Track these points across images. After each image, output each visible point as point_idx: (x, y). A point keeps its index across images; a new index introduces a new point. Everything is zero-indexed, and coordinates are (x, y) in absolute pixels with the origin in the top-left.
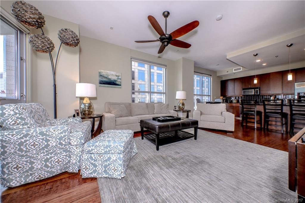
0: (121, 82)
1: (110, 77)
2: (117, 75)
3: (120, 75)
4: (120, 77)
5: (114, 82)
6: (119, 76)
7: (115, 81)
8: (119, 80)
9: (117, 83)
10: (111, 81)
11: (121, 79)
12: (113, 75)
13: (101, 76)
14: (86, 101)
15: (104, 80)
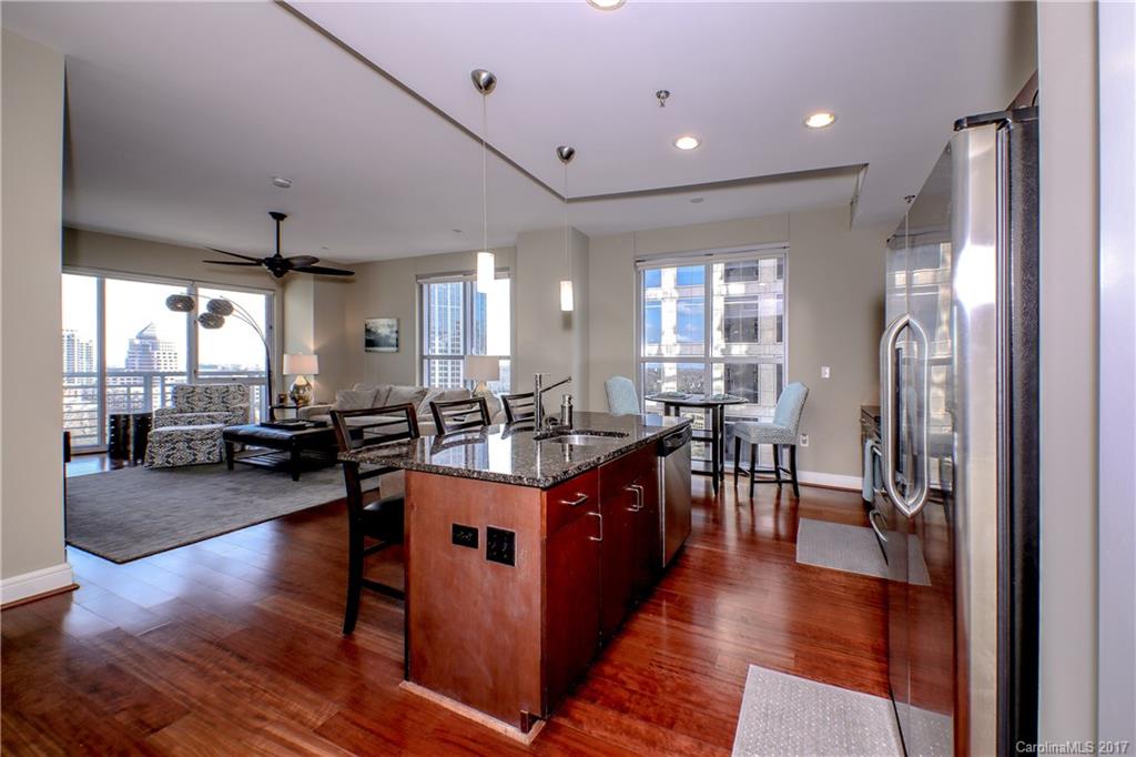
1: (380, 332)
2: (391, 324)
3: (395, 323)
6: (392, 327)
9: (391, 341)
11: (397, 332)
12: (383, 327)
13: (368, 331)
14: (300, 381)
15: (372, 338)
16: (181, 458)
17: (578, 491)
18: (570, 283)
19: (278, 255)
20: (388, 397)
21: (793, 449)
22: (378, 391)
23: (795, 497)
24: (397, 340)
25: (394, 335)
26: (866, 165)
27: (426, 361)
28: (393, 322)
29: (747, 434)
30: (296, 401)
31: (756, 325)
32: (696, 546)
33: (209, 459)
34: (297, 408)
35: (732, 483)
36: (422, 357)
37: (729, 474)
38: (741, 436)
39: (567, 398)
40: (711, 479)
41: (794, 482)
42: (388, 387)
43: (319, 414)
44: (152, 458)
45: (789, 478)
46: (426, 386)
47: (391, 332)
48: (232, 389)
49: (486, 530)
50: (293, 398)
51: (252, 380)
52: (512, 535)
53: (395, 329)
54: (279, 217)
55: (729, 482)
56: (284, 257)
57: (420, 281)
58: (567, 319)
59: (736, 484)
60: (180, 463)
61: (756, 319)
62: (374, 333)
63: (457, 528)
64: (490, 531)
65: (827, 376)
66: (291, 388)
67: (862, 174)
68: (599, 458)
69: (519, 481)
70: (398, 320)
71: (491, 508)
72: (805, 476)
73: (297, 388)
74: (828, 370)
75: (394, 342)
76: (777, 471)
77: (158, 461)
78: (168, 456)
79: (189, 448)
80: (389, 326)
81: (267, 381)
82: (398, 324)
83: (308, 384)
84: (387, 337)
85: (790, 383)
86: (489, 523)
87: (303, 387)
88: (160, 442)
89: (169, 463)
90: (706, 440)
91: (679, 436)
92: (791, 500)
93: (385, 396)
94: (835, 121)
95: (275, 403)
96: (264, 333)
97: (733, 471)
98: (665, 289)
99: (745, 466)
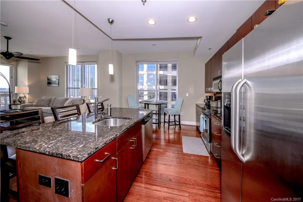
1: (52, 80)
9: (56, 83)
11: (58, 80)
12: (54, 78)
13: (48, 79)
14: (22, 95)
15: (50, 81)
17: (105, 152)
18: (112, 65)
19: (7, 51)
20: (54, 101)
21: (179, 115)
22: (51, 99)
23: (180, 129)
24: (58, 82)
25: (57, 81)
26: (201, 37)
27: (69, 90)
28: (57, 77)
29: (168, 112)
30: (20, 102)
31: (167, 81)
32: (154, 149)
34: (21, 104)
35: (163, 125)
36: (67, 88)
37: (162, 122)
38: (166, 112)
39: (109, 105)
40: (158, 125)
41: (180, 125)
42: (55, 97)
45: (178, 123)
46: (69, 97)
47: (56, 80)
49: (54, 179)
50: (19, 101)
52: (67, 182)
53: (58, 79)
54: (8, 38)
55: (162, 125)
56: (10, 52)
57: (66, 64)
58: (112, 78)
59: (164, 125)
61: (167, 80)
62: (50, 80)
63: (41, 177)
64: (57, 180)
65: (188, 96)
66: (18, 98)
67: (199, 40)
68: (116, 135)
69: (68, 158)
70: (59, 76)
71: (57, 169)
72: (182, 122)
73: (20, 98)
74: (188, 94)
75: (58, 83)
76: (175, 122)
80: (56, 78)
81: (9, 95)
82: (59, 78)
83: (25, 96)
84: (55, 81)
85: (178, 97)
86: (56, 175)
87: (23, 97)
90: (156, 114)
91: (149, 117)
92: (179, 130)
93: (54, 100)
94: (196, 20)
95: (12, 103)
97: (163, 122)
98: (144, 71)
99: (167, 120)
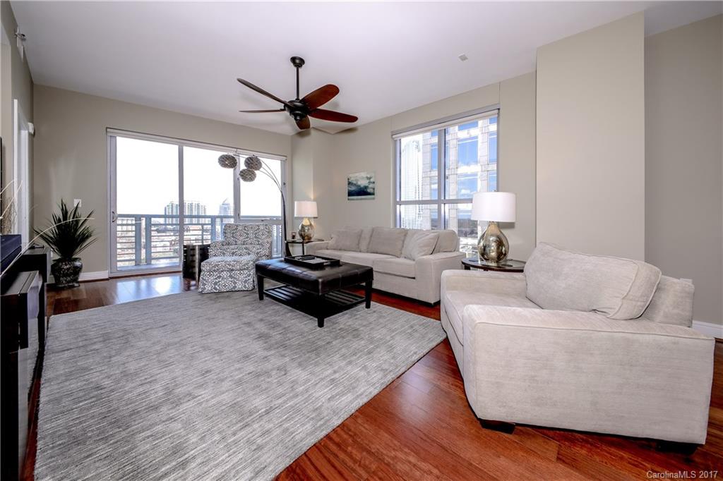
0: (374, 189)
1: (359, 183)
2: (369, 176)
3: (373, 175)
4: (372, 180)
5: (364, 191)
6: (370, 178)
7: (366, 187)
8: (371, 186)
9: (369, 191)
10: (361, 188)
11: (374, 183)
12: (363, 180)
13: (350, 183)
14: (306, 222)
15: (353, 188)
16: (225, 286)
19: (297, 98)
20: (372, 236)
22: (362, 231)
27: (398, 207)
33: (245, 287)
34: (303, 243)
36: (396, 203)
43: (321, 249)
44: (204, 285)
46: (398, 226)
47: (369, 183)
48: (262, 228)
50: (301, 236)
51: (272, 220)
57: (394, 137)
60: (224, 289)
62: (356, 185)
66: (300, 228)
70: (375, 173)
73: (303, 227)
75: (372, 191)
77: (208, 288)
78: (216, 284)
79: (231, 276)
80: (368, 178)
81: (283, 222)
82: (375, 177)
83: (311, 225)
87: (308, 227)
88: (210, 271)
89: (216, 289)
93: (369, 235)
95: (289, 238)
96: (280, 183)
